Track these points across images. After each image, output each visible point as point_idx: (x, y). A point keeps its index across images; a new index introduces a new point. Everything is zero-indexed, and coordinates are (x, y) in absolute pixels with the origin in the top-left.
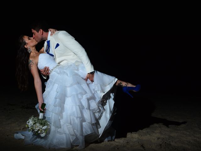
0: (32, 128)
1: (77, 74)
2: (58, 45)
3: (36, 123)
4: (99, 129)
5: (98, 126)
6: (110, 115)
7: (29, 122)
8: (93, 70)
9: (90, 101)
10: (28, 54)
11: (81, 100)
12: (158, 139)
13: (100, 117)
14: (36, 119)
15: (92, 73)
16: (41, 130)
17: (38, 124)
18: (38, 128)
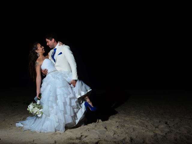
0: (32, 111)
1: (65, 80)
2: (61, 53)
3: (35, 107)
4: (76, 121)
5: (76, 118)
6: (84, 110)
7: (30, 107)
8: (77, 79)
9: (72, 100)
10: (37, 57)
11: (66, 99)
12: (116, 122)
13: (77, 112)
14: (35, 104)
15: (76, 81)
16: (38, 112)
17: (36, 108)
18: (36, 111)
